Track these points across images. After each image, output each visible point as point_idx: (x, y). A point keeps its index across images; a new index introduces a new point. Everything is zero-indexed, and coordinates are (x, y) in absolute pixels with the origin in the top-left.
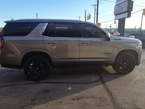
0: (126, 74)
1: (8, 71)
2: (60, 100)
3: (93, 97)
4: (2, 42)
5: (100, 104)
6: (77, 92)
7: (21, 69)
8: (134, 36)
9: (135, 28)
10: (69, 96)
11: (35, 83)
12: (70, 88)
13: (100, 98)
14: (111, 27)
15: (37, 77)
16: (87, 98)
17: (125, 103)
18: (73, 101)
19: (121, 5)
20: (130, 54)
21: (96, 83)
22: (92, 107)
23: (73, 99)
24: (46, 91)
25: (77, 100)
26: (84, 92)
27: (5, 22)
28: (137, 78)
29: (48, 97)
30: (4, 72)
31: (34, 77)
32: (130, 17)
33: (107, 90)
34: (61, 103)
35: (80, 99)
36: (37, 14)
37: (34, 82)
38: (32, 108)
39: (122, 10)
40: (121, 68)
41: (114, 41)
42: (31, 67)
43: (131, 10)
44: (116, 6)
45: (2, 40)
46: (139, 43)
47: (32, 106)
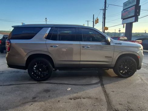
0: (127, 77)
1: (14, 72)
2: (58, 99)
3: (89, 98)
4: (9, 45)
5: (95, 104)
6: (75, 93)
7: (26, 70)
8: (141, 41)
9: (146, 32)
10: (67, 96)
11: (38, 83)
12: (69, 89)
13: (97, 99)
14: (120, 31)
15: (39, 77)
16: (84, 98)
17: (120, 104)
18: (70, 100)
19: (129, 9)
20: (131, 58)
21: (95, 86)
22: (87, 106)
23: (71, 99)
24: (47, 91)
25: (74, 99)
26: (82, 92)
27: (13, 27)
28: (137, 82)
29: (48, 96)
30: (11, 73)
31: (37, 77)
32: (137, 21)
33: (105, 92)
34: (59, 101)
35: (77, 99)
36: (46, 18)
37: (36, 82)
38: (32, 104)
39: (130, 14)
40: (121, 71)
41: (115, 45)
42: (34, 68)
43: (138, 14)
44: (123, 10)
45: (9, 43)
46: (140, 47)
47: (33, 103)
